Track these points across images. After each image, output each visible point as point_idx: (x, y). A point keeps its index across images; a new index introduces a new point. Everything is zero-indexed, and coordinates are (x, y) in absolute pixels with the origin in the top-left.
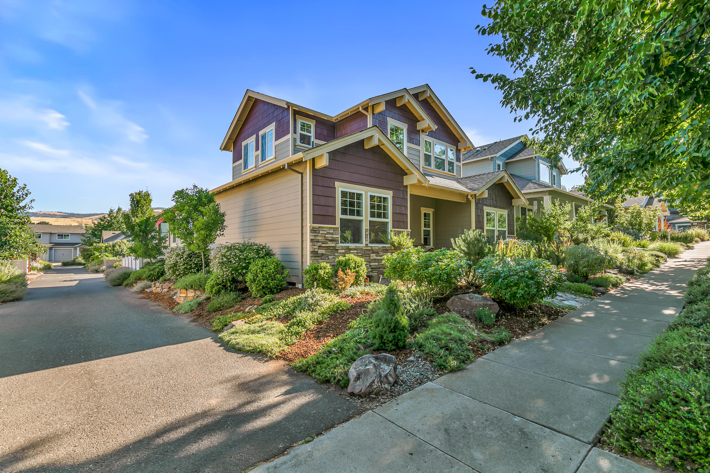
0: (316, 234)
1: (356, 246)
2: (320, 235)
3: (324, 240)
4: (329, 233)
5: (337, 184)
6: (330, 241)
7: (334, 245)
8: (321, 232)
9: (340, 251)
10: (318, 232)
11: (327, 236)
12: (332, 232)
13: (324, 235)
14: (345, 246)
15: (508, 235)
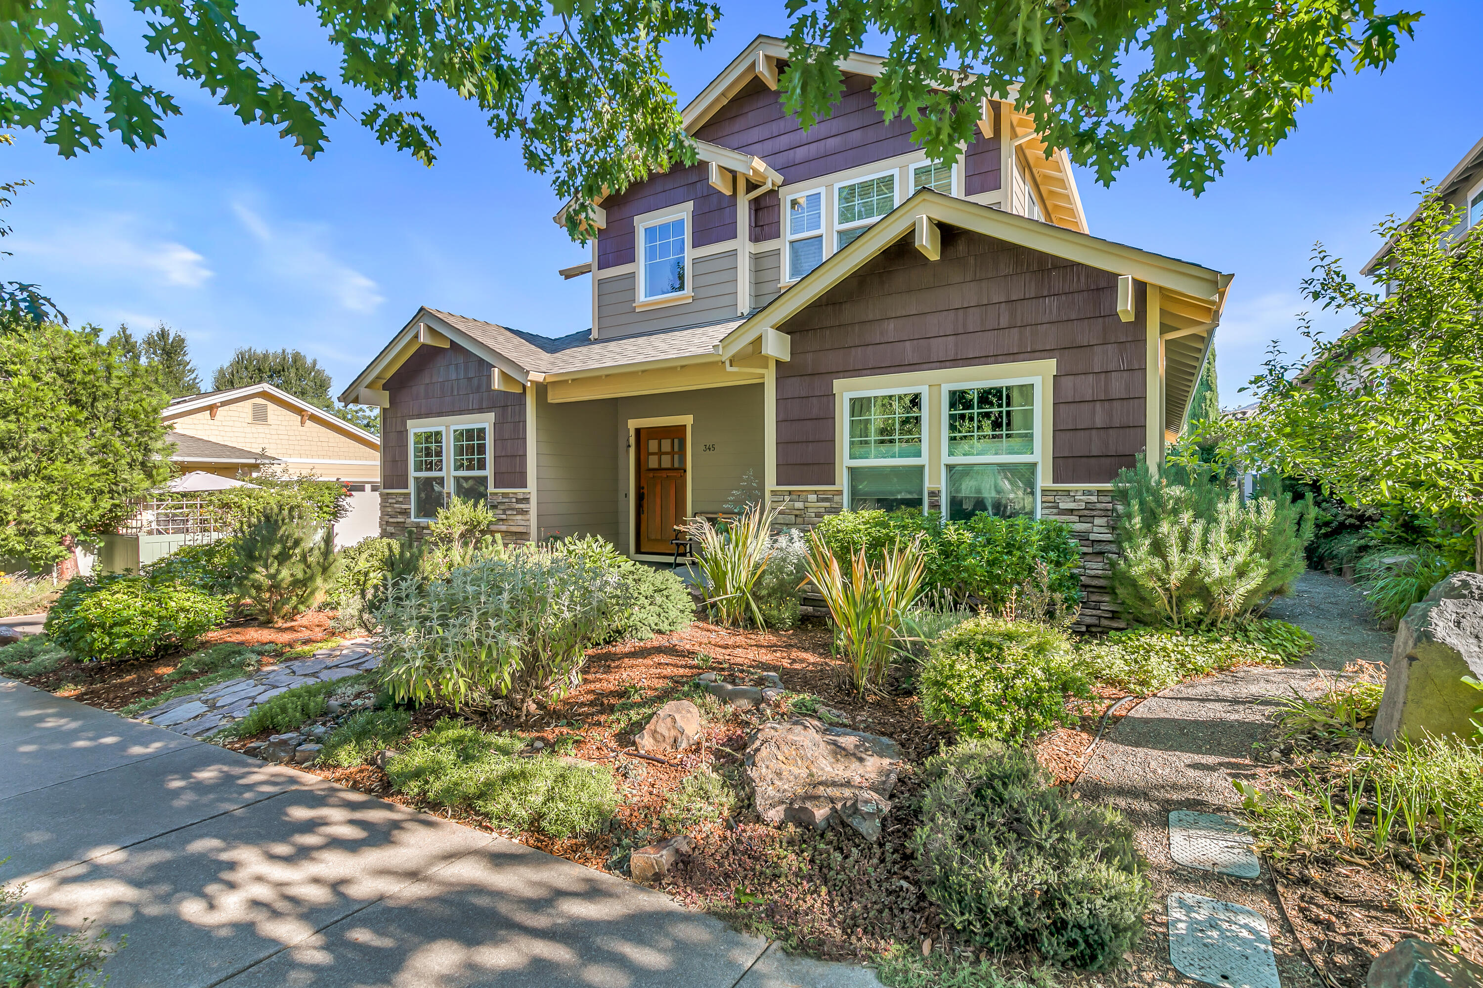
0: (385, 504)
2: (389, 504)
3: (394, 513)
4: (398, 502)
5: (409, 423)
6: (400, 513)
7: (403, 520)
8: (390, 501)
9: (410, 530)
11: (395, 506)
12: (405, 499)
15: (1050, 484)
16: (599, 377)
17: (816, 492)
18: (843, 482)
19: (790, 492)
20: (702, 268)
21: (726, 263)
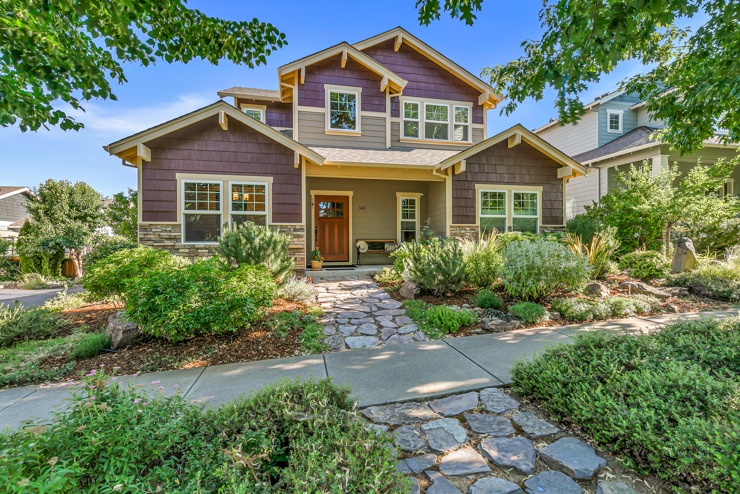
0: (146, 233)
1: (205, 245)
2: (151, 233)
3: (158, 239)
4: (166, 231)
5: (178, 176)
6: (166, 239)
7: (172, 244)
8: (153, 230)
9: (180, 251)
10: (149, 230)
11: (161, 234)
12: (170, 229)
13: (158, 233)
14: (188, 245)
15: (541, 225)
16: (361, 167)
17: (469, 227)
18: (478, 223)
19: (459, 226)
20: (367, 122)
21: (381, 123)
